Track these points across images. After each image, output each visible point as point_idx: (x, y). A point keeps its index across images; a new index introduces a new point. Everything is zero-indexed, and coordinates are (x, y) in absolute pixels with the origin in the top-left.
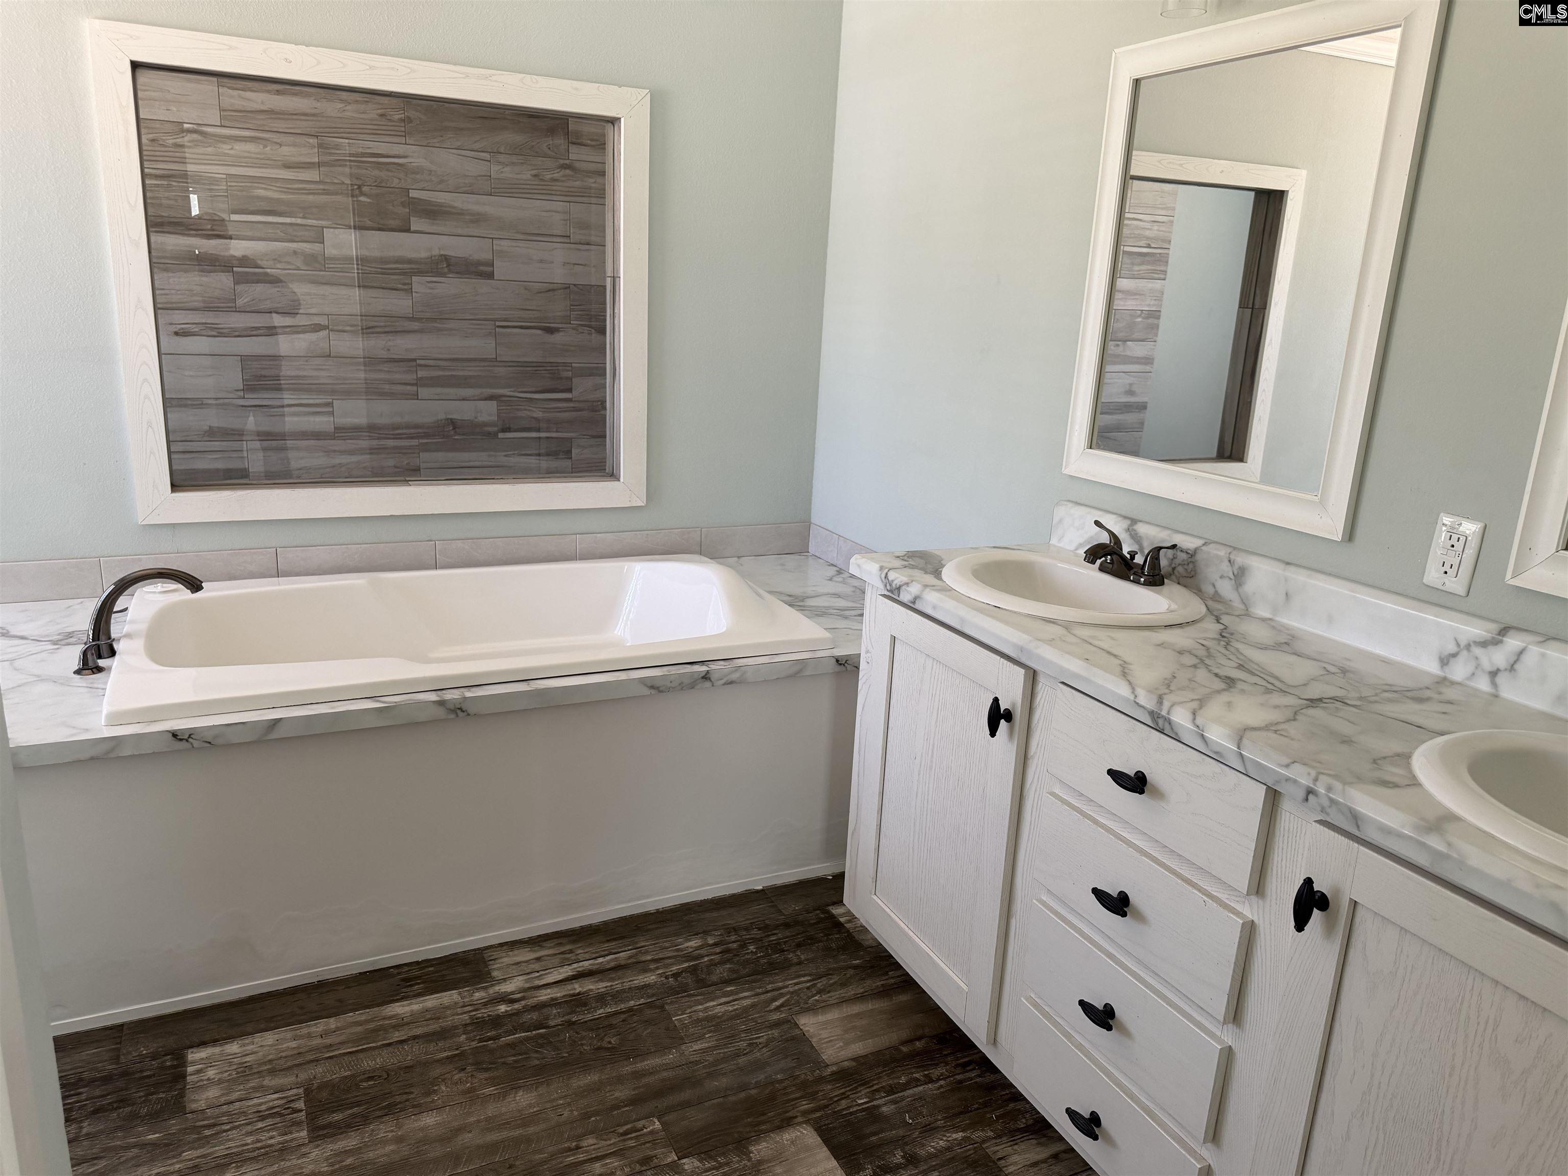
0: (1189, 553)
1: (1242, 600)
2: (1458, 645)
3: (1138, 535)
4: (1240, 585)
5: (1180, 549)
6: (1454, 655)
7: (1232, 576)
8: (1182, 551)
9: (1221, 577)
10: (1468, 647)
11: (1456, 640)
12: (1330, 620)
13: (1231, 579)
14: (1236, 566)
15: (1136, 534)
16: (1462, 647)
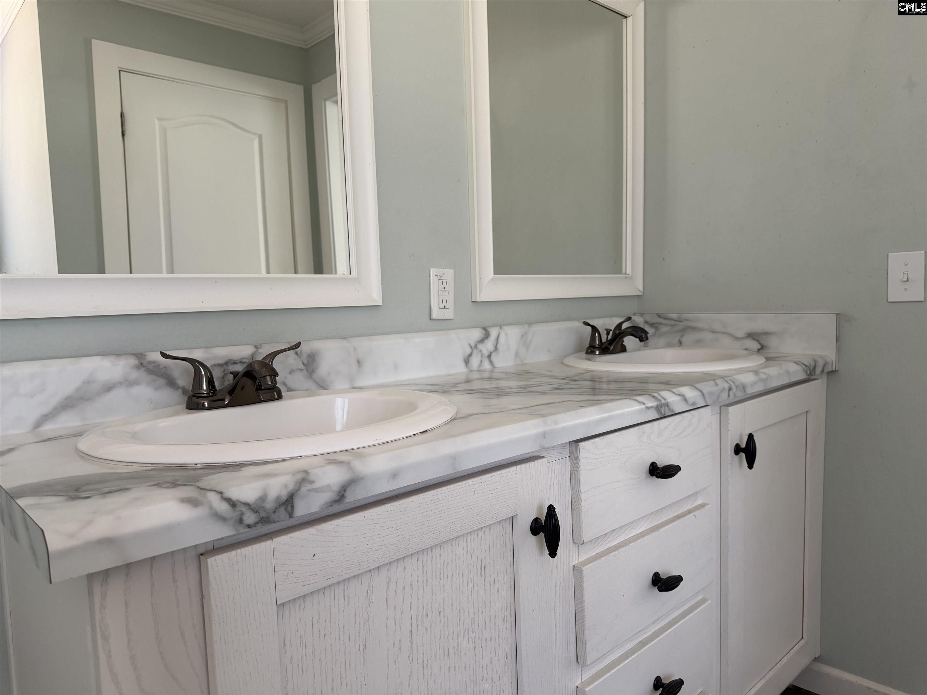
0: (245, 362)
1: (319, 385)
2: (471, 347)
3: (161, 367)
4: (313, 371)
5: (232, 362)
6: (470, 355)
7: (302, 367)
8: (234, 363)
9: (291, 372)
10: (476, 346)
11: (469, 344)
12: (396, 367)
13: (301, 370)
14: (305, 355)
15: (159, 365)
16: (473, 348)
